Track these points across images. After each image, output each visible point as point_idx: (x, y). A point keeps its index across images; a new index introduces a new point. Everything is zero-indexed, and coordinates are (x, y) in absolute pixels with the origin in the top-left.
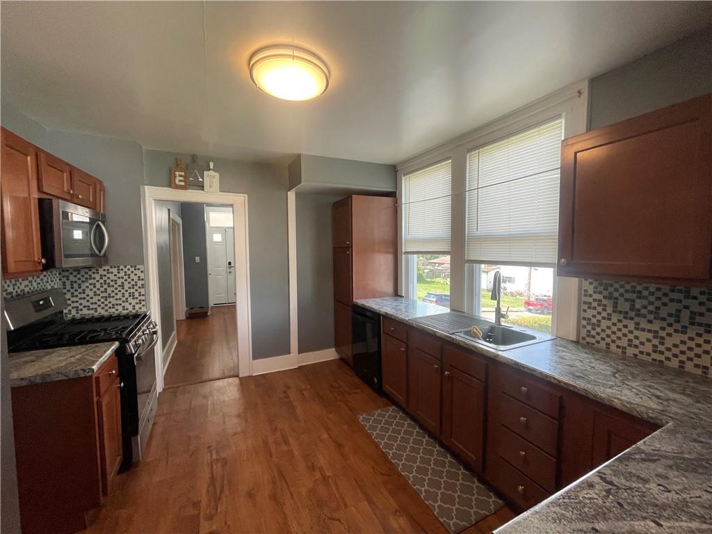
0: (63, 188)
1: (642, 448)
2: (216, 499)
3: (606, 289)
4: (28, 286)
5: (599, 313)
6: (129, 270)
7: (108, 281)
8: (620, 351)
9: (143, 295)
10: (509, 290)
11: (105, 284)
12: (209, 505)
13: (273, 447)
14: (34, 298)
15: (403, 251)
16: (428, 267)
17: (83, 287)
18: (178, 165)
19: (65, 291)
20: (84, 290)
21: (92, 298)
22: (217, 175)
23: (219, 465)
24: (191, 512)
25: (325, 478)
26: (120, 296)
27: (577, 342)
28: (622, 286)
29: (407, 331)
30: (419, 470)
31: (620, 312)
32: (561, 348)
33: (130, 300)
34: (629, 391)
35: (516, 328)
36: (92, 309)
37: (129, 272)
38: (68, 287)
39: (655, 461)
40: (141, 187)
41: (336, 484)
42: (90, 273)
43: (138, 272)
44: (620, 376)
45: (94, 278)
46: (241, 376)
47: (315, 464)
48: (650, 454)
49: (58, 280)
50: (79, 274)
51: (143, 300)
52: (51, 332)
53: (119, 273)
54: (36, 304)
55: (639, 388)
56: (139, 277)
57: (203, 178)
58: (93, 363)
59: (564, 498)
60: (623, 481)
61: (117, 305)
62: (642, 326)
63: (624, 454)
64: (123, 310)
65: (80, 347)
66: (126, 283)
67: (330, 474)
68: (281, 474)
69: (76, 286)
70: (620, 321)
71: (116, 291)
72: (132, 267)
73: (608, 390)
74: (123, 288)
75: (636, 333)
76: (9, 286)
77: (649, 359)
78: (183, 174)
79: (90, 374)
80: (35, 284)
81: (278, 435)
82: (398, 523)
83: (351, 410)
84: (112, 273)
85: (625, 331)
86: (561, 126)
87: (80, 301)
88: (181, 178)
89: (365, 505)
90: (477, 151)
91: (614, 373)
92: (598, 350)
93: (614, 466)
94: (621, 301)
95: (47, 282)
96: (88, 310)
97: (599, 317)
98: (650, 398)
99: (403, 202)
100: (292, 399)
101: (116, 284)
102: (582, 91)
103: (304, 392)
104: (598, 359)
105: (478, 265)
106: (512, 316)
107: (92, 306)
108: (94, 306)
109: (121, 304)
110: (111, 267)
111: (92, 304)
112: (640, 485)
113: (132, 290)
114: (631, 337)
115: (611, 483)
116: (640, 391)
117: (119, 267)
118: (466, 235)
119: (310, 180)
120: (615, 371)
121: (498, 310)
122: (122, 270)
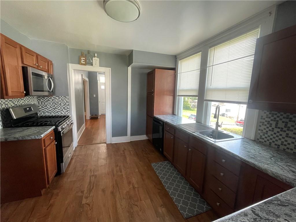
0: (34, 62)
1: (279, 198)
2: (90, 190)
3: (272, 116)
4: (23, 102)
5: (268, 128)
6: (63, 98)
7: (55, 102)
8: (276, 146)
9: (69, 108)
10: (228, 116)
11: (54, 103)
12: (87, 193)
13: (115, 172)
14: (25, 107)
15: (177, 95)
16: (192, 104)
17: (46, 103)
18: (82, 55)
19: (39, 105)
20: (46, 105)
21: (49, 108)
22: (98, 59)
23: (93, 177)
24: (80, 194)
25: (134, 188)
26: (60, 108)
27: (254, 141)
28: (282, 115)
29: (174, 130)
30: (174, 189)
31: (279, 128)
32: (246, 143)
33: (64, 110)
34: (277, 167)
35: (225, 132)
36: (49, 113)
37: (63, 99)
38: (40, 104)
39: (286, 206)
40: (67, 64)
41: (138, 191)
42: (48, 99)
43: (67, 99)
44: (274, 159)
45: (50, 101)
46: (107, 143)
47: (131, 181)
48: (283, 202)
49: (36, 101)
50: (44, 99)
51: (69, 111)
52: (31, 121)
53: (59, 99)
54: (25, 109)
55: (283, 166)
56: (67, 101)
57: (92, 60)
58: (42, 134)
59: (229, 220)
60: (265, 215)
61: (59, 112)
62: (290, 135)
63: (268, 200)
64: (61, 114)
65: (40, 127)
66: (62, 103)
67: (136, 186)
68: (117, 184)
69: (43, 103)
70: (278, 132)
71: (58, 106)
72: (64, 97)
73: (266, 166)
74: (61, 105)
75: (286, 139)
76: (15, 102)
77: (292, 152)
78: (84, 59)
79: (40, 138)
80: (27, 102)
81: (118, 168)
82: (162, 210)
83: (149, 161)
84: (56, 99)
85: (281, 137)
86: (258, 32)
87: (45, 110)
88: (84, 61)
89: (148, 201)
90: (214, 47)
91: (271, 158)
92: (265, 145)
93: (261, 206)
94: (280, 122)
95: (32, 101)
96: (48, 113)
97: (267, 130)
98: (289, 172)
99: (179, 73)
100: (126, 154)
101: (58, 103)
102: (272, 12)
103: (131, 152)
104: (264, 150)
105: (210, 102)
106: (223, 127)
107: (49, 112)
108: (50, 112)
109: (60, 112)
110: (56, 97)
111: (49, 111)
112: (274, 219)
113: (64, 106)
114: (283, 140)
115: (258, 215)
116: (284, 168)
117: (59, 97)
118: (206, 88)
119: (137, 62)
120: (272, 156)
121: (217, 123)
122: (60, 98)
